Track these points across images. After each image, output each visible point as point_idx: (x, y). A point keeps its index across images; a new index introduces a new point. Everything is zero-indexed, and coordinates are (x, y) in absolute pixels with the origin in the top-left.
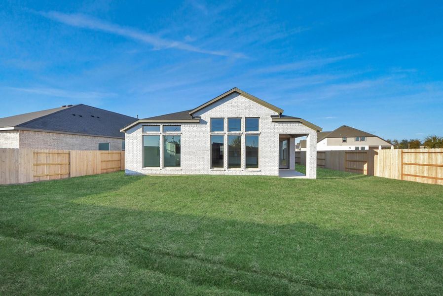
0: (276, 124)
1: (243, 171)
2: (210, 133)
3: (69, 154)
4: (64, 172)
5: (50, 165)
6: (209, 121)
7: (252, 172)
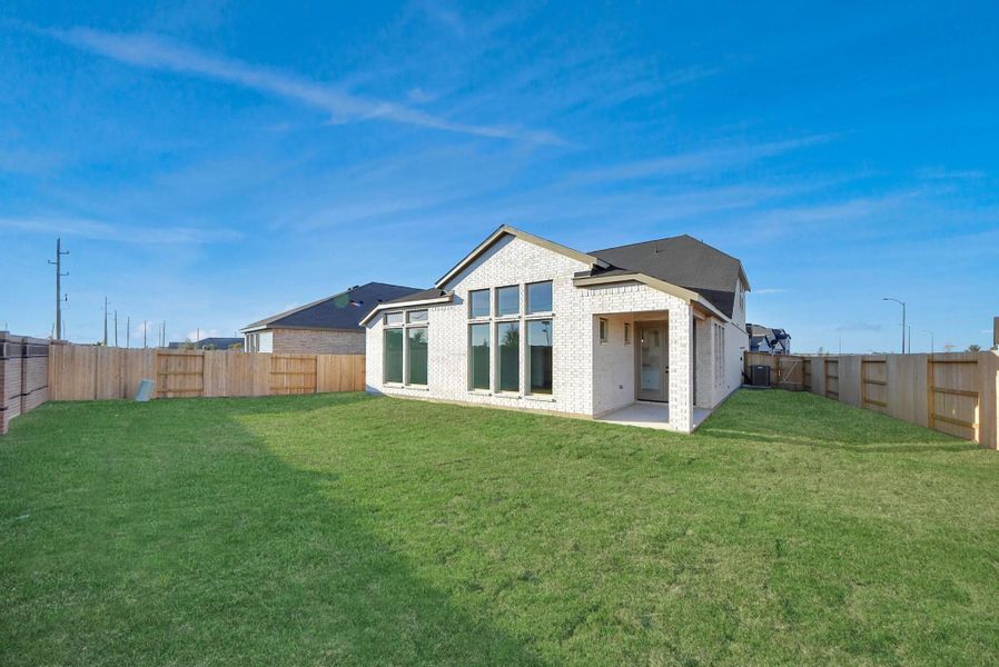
0: (585, 291)
1: (521, 401)
2: (468, 321)
3: (316, 360)
4: (308, 385)
5: (291, 374)
6: (465, 297)
7: (538, 403)
